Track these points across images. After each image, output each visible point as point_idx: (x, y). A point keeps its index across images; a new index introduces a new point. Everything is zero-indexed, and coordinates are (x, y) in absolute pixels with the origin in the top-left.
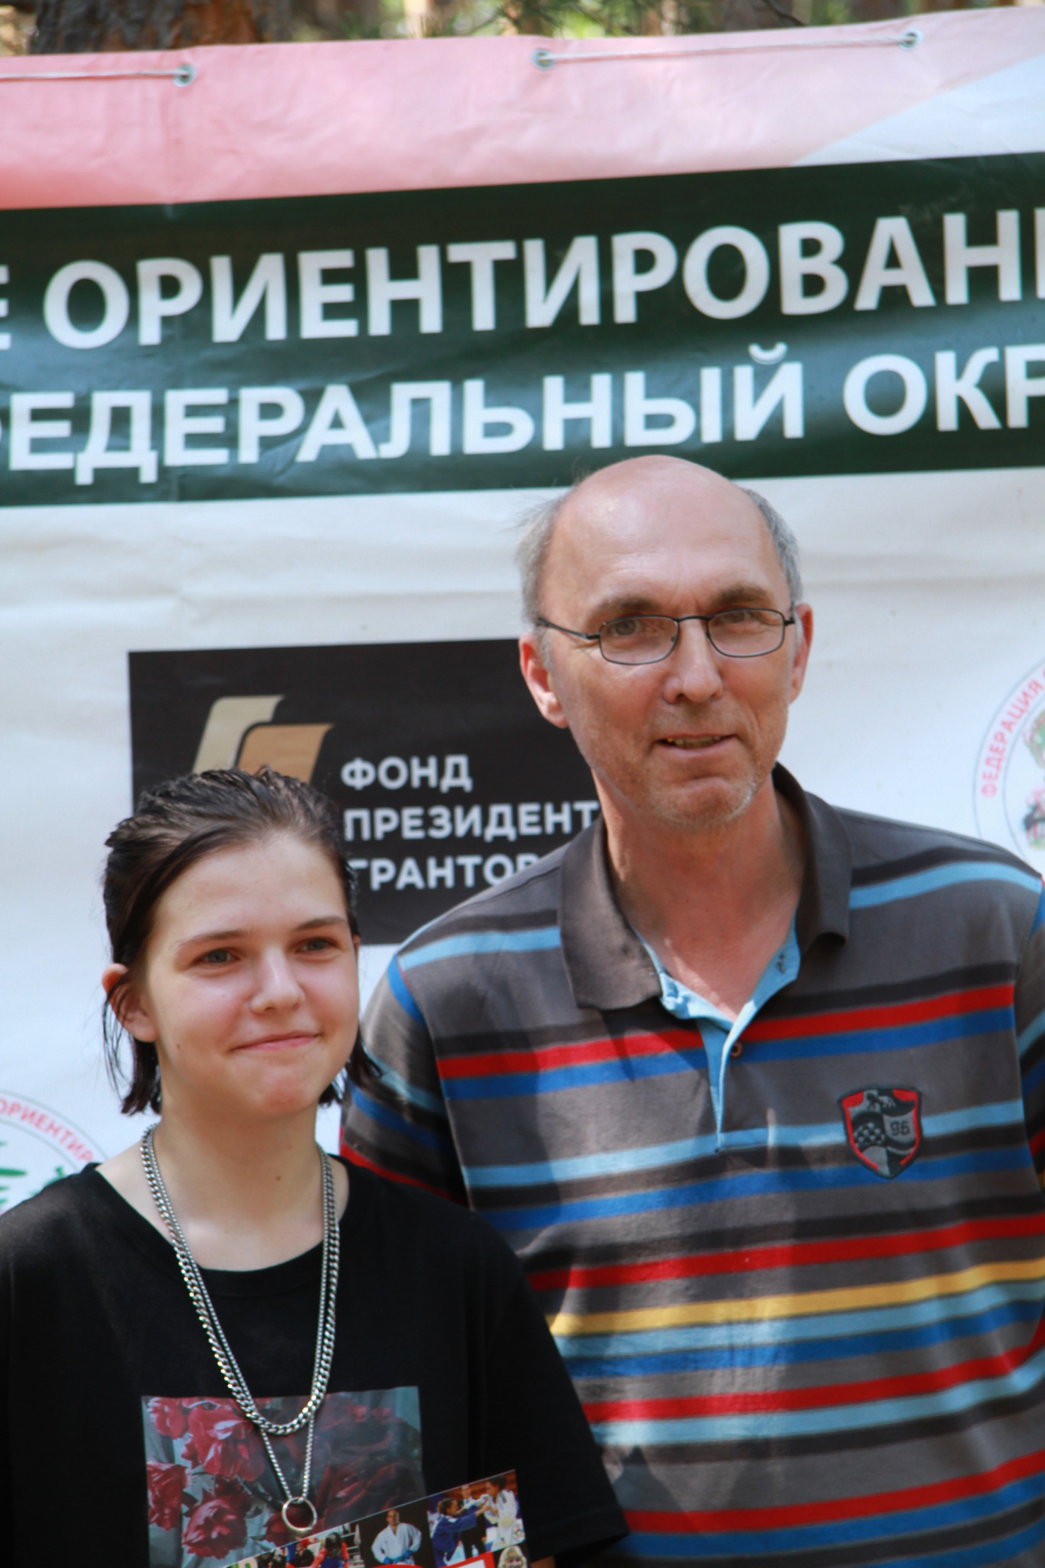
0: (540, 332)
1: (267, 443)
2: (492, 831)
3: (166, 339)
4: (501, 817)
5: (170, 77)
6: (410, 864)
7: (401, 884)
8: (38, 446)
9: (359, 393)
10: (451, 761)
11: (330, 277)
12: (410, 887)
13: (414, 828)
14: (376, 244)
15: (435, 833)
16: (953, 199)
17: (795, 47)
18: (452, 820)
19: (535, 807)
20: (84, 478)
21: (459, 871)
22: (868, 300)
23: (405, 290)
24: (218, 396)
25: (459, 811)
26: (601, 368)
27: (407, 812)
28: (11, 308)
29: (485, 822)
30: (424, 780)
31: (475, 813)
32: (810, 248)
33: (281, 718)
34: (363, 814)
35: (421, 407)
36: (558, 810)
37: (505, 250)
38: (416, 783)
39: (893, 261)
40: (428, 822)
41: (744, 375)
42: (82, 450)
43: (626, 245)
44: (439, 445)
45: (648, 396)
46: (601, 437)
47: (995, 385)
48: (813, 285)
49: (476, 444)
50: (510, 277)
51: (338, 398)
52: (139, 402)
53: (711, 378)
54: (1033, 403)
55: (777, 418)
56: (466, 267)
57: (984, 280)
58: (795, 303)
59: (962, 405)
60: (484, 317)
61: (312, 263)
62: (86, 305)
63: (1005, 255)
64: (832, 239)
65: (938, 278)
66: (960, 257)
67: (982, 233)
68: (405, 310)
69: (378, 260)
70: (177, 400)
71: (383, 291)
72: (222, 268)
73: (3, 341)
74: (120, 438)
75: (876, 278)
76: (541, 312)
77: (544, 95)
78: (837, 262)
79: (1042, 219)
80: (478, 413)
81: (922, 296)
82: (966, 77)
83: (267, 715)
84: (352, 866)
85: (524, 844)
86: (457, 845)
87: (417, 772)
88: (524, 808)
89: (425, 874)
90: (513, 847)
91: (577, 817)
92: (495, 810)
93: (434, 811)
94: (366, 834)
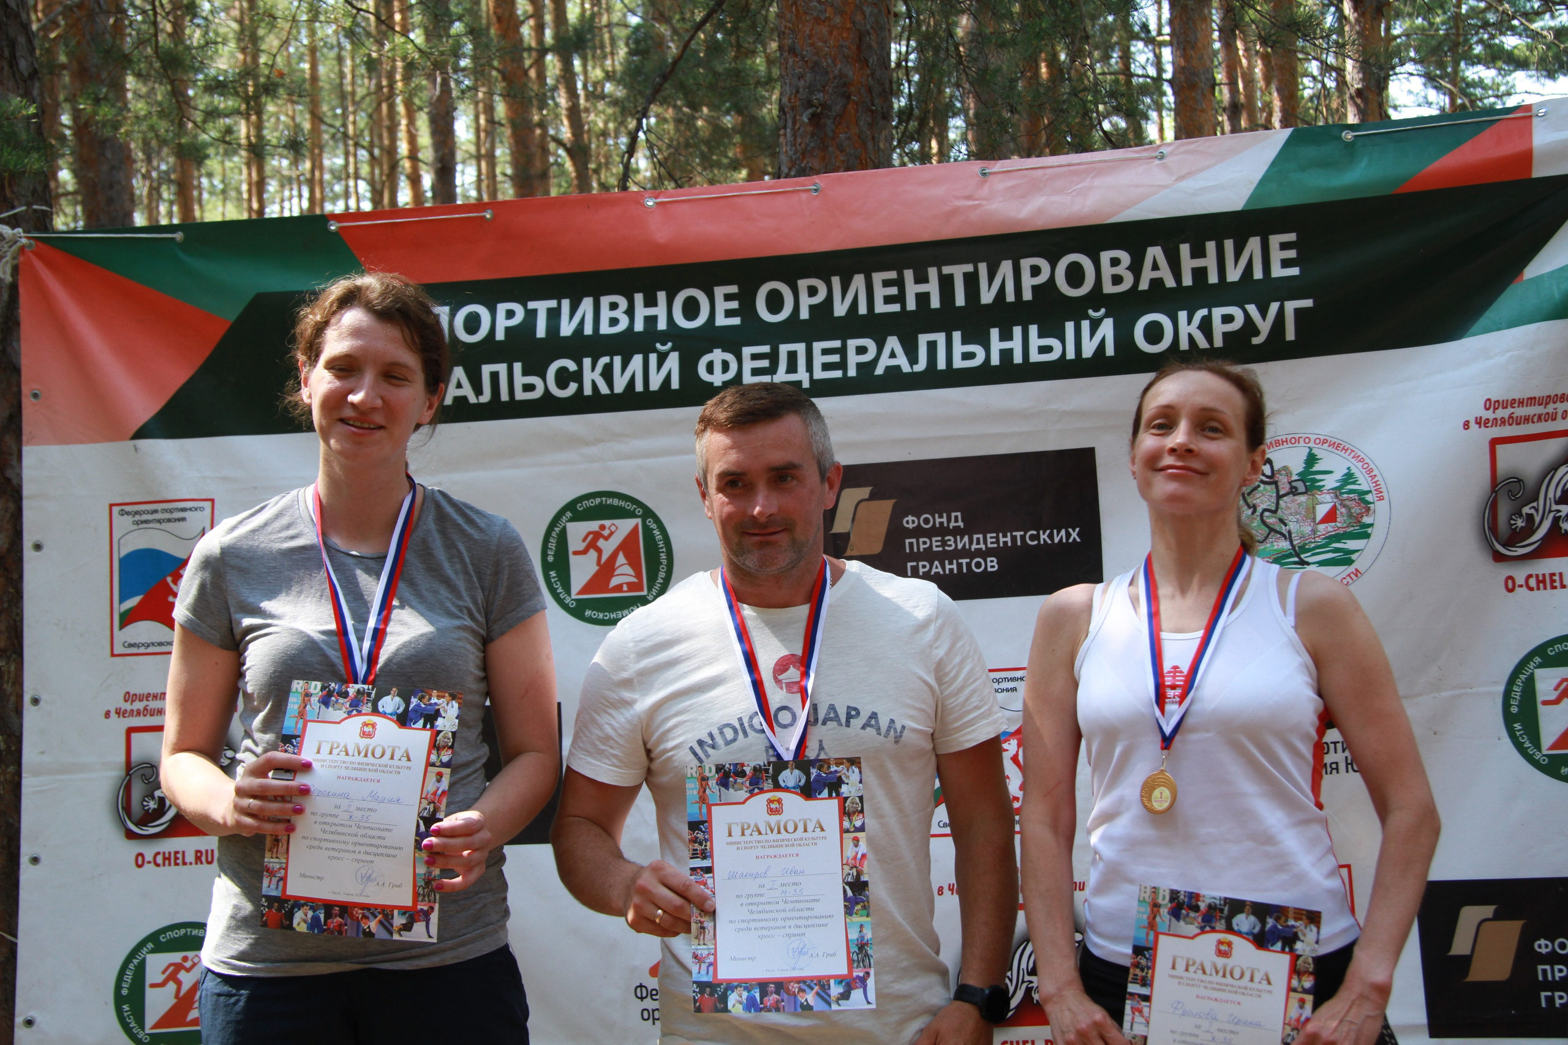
0: (987, 306)
1: (859, 366)
2: (974, 547)
3: (812, 315)
4: (978, 539)
5: (809, 190)
6: (936, 563)
8: (755, 372)
9: (902, 341)
10: (953, 514)
11: (886, 283)
12: (937, 573)
14: (908, 268)
15: (947, 548)
16: (1183, 237)
17: (1105, 161)
18: (956, 542)
21: (960, 566)
22: (1144, 285)
23: (922, 288)
24: (837, 344)
26: (1017, 324)
27: (934, 539)
28: (740, 305)
29: (971, 543)
30: (941, 523)
31: (966, 538)
32: (1115, 262)
33: (872, 497)
34: (914, 540)
35: (932, 346)
36: (1005, 536)
37: (969, 268)
39: (1155, 267)
40: (944, 543)
41: (1085, 325)
42: (775, 373)
43: (1026, 264)
44: (941, 365)
45: (1041, 336)
46: (1018, 358)
47: (1206, 326)
48: (1117, 280)
49: (958, 363)
50: (971, 280)
51: (893, 343)
52: (800, 348)
53: (1070, 326)
54: (1225, 335)
55: (1102, 344)
56: (951, 277)
57: (1200, 274)
58: (1108, 288)
59: (1190, 336)
60: (960, 300)
61: (878, 277)
62: (775, 302)
63: (1210, 262)
64: (1125, 257)
65: (1177, 274)
66: (1188, 264)
67: (1198, 252)
68: (923, 299)
69: (909, 275)
70: (818, 346)
71: (912, 289)
72: (836, 281)
73: (736, 321)
74: (792, 368)
75: (1147, 275)
76: (987, 297)
77: (985, 191)
78: (1128, 268)
79: (1229, 245)
80: (959, 349)
81: (1170, 283)
82: (1190, 174)
83: (867, 496)
84: (909, 564)
85: (989, 553)
86: (957, 554)
87: (938, 520)
88: (989, 535)
89: (944, 568)
90: (985, 554)
91: (1014, 538)
92: (975, 537)
93: (947, 538)
94: (915, 550)
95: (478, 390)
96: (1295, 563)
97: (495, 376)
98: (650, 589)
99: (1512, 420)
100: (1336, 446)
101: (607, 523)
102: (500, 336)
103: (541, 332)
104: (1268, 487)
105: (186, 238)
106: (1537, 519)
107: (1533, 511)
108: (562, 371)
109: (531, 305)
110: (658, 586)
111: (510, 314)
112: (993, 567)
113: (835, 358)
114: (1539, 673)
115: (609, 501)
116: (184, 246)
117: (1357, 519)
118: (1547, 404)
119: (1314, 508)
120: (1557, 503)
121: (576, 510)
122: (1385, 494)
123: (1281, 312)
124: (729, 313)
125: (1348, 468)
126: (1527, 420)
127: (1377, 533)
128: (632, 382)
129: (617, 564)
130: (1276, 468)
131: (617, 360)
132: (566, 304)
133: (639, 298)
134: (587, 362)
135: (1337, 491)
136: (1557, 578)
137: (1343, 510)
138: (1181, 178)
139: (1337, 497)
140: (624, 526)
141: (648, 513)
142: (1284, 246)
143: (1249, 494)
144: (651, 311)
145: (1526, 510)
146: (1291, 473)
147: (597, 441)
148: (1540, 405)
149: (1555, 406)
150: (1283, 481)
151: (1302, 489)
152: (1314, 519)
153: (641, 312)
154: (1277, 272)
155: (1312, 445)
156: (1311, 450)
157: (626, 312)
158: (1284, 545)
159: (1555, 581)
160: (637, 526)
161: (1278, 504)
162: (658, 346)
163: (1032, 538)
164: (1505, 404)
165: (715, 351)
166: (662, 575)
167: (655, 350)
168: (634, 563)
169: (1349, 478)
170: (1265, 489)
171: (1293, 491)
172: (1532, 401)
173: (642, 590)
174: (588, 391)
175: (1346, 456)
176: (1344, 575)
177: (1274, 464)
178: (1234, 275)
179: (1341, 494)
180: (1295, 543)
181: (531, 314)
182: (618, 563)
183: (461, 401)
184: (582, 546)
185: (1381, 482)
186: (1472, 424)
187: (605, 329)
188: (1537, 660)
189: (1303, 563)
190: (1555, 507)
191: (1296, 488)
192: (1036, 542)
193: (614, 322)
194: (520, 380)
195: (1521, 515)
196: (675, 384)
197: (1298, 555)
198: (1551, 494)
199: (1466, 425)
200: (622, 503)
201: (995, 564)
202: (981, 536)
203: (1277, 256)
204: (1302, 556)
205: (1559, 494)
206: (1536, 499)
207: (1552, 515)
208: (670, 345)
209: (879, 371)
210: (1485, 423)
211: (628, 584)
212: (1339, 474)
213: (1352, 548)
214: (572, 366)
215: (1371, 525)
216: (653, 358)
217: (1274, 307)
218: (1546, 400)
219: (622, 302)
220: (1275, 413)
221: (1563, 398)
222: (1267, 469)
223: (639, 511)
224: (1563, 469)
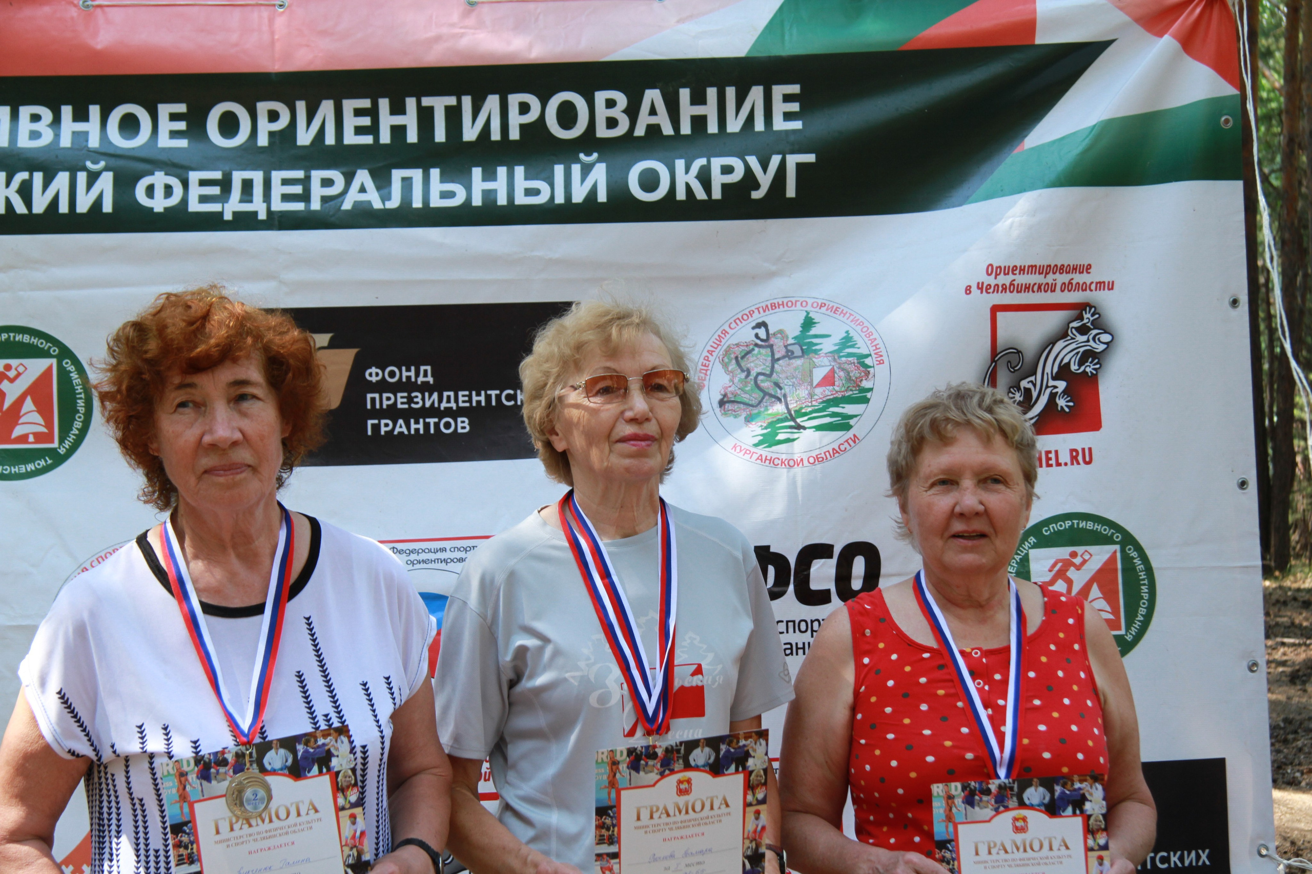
0: (469, 144)
1: (325, 199)
2: (444, 405)
3: (271, 143)
4: (449, 397)
5: (274, 5)
6: (401, 422)
7: (396, 433)
8: (203, 199)
9: (374, 175)
10: (422, 368)
11: (358, 112)
12: (401, 433)
13: (402, 403)
14: (384, 97)
15: (413, 406)
16: (684, 81)
18: (423, 399)
19: (467, 393)
20: (228, 216)
21: (427, 426)
22: (640, 131)
23: (398, 120)
24: (300, 174)
25: (427, 394)
26: (502, 164)
27: (399, 395)
28: (188, 126)
29: (440, 401)
30: (409, 378)
31: (435, 396)
32: (611, 104)
33: (332, 345)
34: (377, 396)
35: (407, 182)
36: (478, 394)
37: (452, 101)
38: (404, 379)
39: (653, 112)
40: (410, 400)
41: (576, 169)
42: (227, 202)
43: (514, 99)
44: (417, 203)
45: (526, 179)
46: (502, 200)
47: (705, 178)
49: (436, 202)
50: (454, 115)
51: (363, 176)
52: (257, 177)
53: (559, 170)
54: (724, 187)
55: (593, 192)
56: (431, 109)
57: (699, 122)
58: (602, 132)
59: (688, 187)
60: (440, 135)
61: (349, 105)
62: (229, 125)
63: (710, 110)
64: (621, 99)
65: (675, 121)
66: (687, 110)
67: (698, 99)
68: (399, 131)
69: (384, 104)
70: (277, 176)
71: (387, 120)
72: (301, 107)
74: (247, 196)
75: (644, 120)
76: (470, 133)
77: (472, 20)
78: (625, 111)
79: (731, 92)
80: (437, 186)
81: (668, 130)
82: (690, 17)
83: (326, 344)
84: (370, 422)
85: (461, 412)
86: (425, 412)
87: (405, 374)
88: (461, 393)
89: (408, 427)
90: (455, 414)
91: (488, 398)
92: (446, 394)
93: (413, 394)
94: (378, 406)
96: (791, 427)
98: (62, 441)
99: (1013, 288)
100: (834, 310)
101: (14, 362)
104: (763, 351)
106: (1035, 394)
107: (1030, 386)
110: (71, 438)
112: (463, 428)
114: (1033, 553)
115: (19, 337)
117: (855, 383)
118: (1047, 273)
119: (811, 372)
120: (1054, 379)
122: (885, 358)
123: (782, 166)
124: (175, 134)
125: (847, 332)
126: (1028, 288)
127: (876, 398)
128: (55, 202)
129: (23, 412)
130: (771, 332)
131: (38, 177)
133: (67, 111)
135: (835, 354)
136: (1052, 455)
137: (842, 374)
138: (680, 21)
139: (835, 360)
140: (35, 367)
141: (65, 353)
142: (787, 98)
143: (743, 358)
144: (81, 126)
145: (1024, 384)
146: (787, 338)
147: (12, 267)
148: (1040, 274)
149: (1055, 277)
150: (778, 343)
151: (797, 350)
152: (811, 382)
153: (68, 125)
154: (779, 124)
155: (809, 308)
156: (808, 313)
157: (51, 125)
158: (779, 408)
159: (1051, 459)
160: (50, 368)
161: (773, 367)
162: (89, 164)
163: (509, 398)
164: (1007, 271)
165: (157, 173)
166: (78, 424)
167: (84, 169)
168: (43, 409)
169: (847, 341)
170: (759, 353)
171: (789, 355)
172: (1032, 269)
173: (52, 442)
174: (2, 209)
175: (845, 319)
176: (842, 441)
177: (770, 328)
178: (734, 125)
179: (840, 357)
180: (790, 407)
182: (24, 410)
185: (881, 345)
186: (974, 289)
187: (24, 142)
188: (1032, 540)
189: (799, 427)
190: (1051, 383)
191: (793, 352)
192: (512, 403)
193: (35, 135)
195: (1019, 389)
196: (107, 207)
197: (793, 419)
198: (1048, 369)
199: (968, 290)
200: (35, 341)
201: (466, 425)
202: (452, 394)
203: (779, 108)
204: (798, 420)
205: (1056, 369)
206: (1034, 373)
207: (1049, 391)
208: (102, 164)
210: (987, 289)
211: (36, 435)
212: (837, 337)
213: (850, 413)
215: (871, 390)
216: (82, 177)
217: (775, 160)
218: (1046, 270)
219: (47, 115)
220: (771, 275)
221: (1062, 269)
222: (762, 332)
223: (55, 351)
224: (1060, 344)
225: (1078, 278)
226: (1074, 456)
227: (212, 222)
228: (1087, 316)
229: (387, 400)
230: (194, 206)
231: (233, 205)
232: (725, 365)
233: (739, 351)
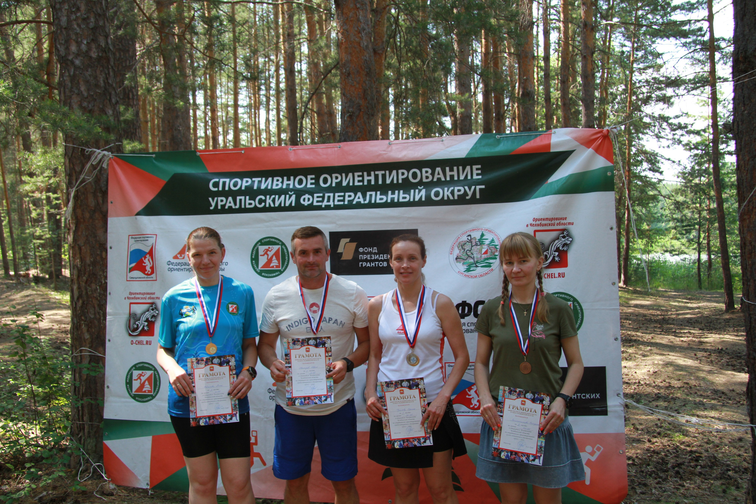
0: (388, 184)
1: (349, 201)
3: (336, 186)
4: (381, 257)
5: (338, 147)
6: (368, 263)
8: (318, 202)
9: (362, 194)
10: (374, 248)
11: (359, 176)
12: (368, 266)
14: (365, 171)
15: (372, 259)
16: (447, 165)
18: (375, 257)
20: (323, 206)
21: (375, 264)
22: (435, 180)
23: (369, 178)
24: (342, 194)
26: (396, 190)
27: (368, 256)
28: (315, 181)
29: (379, 257)
30: (370, 251)
32: (427, 172)
33: (350, 242)
34: (362, 256)
35: (371, 195)
37: (383, 172)
39: (439, 174)
40: (371, 257)
41: (417, 191)
42: (323, 202)
43: (400, 171)
44: (373, 201)
45: (403, 194)
46: (396, 200)
47: (452, 193)
48: (427, 177)
49: (378, 201)
50: (384, 176)
51: (359, 194)
52: (331, 195)
53: (412, 191)
54: (458, 195)
55: (421, 197)
56: (378, 175)
57: (452, 177)
58: (424, 180)
59: (448, 196)
60: (380, 182)
61: (356, 174)
62: (325, 181)
63: (455, 173)
64: (430, 171)
65: (445, 177)
66: (448, 173)
67: (451, 170)
68: (369, 181)
69: (365, 174)
70: (337, 194)
71: (366, 178)
72: (344, 175)
73: (313, 186)
74: (329, 200)
75: (436, 176)
76: (388, 181)
77: (390, 149)
78: (431, 174)
79: (461, 168)
80: (379, 197)
81: (443, 179)
82: (450, 146)
83: (348, 241)
84: (360, 263)
85: (385, 260)
86: (375, 261)
88: (384, 255)
89: (370, 265)
90: (383, 261)
93: (372, 255)
94: (362, 259)
95: (235, 204)
96: (475, 266)
97: (241, 200)
98: (282, 267)
99: (541, 225)
100: (490, 231)
101: (271, 246)
102: (243, 188)
103: (255, 187)
104: (469, 243)
105: (156, 157)
106: (548, 256)
107: (547, 254)
108: (260, 199)
109: (254, 179)
110: (285, 267)
111: (247, 182)
112: (384, 265)
113: (342, 198)
115: (272, 240)
116: (155, 159)
117: (493, 253)
119: (482, 250)
121: (262, 242)
123: (475, 189)
124: (312, 184)
125: (493, 238)
126: (545, 225)
128: (280, 204)
130: (472, 238)
131: (277, 196)
132: (264, 179)
133: (285, 178)
134: (268, 197)
135: (489, 245)
137: (489, 250)
138: (448, 147)
139: (488, 247)
140: (276, 248)
141: (283, 244)
142: (477, 169)
143: (463, 245)
144: (288, 182)
145: (545, 253)
146: (476, 240)
147: (270, 221)
148: (549, 221)
149: (555, 221)
150: (473, 241)
151: (479, 243)
152: (481, 253)
153: (286, 182)
154: (475, 177)
155: (483, 231)
157: (281, 182)
158: (472, 261)
159: (552, 275)
160: (279, 248)
161: (471, 248)
162: (290, 193)
164: (539, 220)
165: (306, 195)
166: (286, 263)
167: (288, 194)
168: (278, 259)
169: (493, 241)
171: (476, 245)
172: (547, 219)
173: (280, 268)
174: (267, 206)
175: (493, 235)
176: (488, 270)
177: (472, 236)
178: (462, 177)
180: (475, 260)
181: (253, 182)
182: (273, 259)
183: (230, 207)
184: (263, 253)
186: (529, 225)
187: (274, 187)
189: (477, 266)
190: (554, 253)
193: (277, 185)
194: (248, 201)
196: (293, 204)
197: (475, 264)
198: (553, 249)
199: (527, 226)
200: (275, 241)
202: (381, 255)
203: (475, 172)
204: (477, 264)
205: (555, 249)
206: (548, 250)
207: (553, 255)
208: (293, 192)
209: (354, 203)
210: (533, 225)
211: (276, 266)
212: (490, 240)
213: (491, 261)
214: (263, 198)
215: (497, 255)
216: (288, 196)
217: (473, 187)
218: (551, 219)
219: (280, 179)
220: (472, 221)
221: (557, 219)
222: (469, 238)
223: (280, 243)
224: (557, 241)
225: (562, 221)
226: (559, 275)
227: (319, 208)
228: (565, 233)
229: (365, 257)
230: (315, 204)
231: (325, 203)
232: (458, 247)
233: (463, 243)
